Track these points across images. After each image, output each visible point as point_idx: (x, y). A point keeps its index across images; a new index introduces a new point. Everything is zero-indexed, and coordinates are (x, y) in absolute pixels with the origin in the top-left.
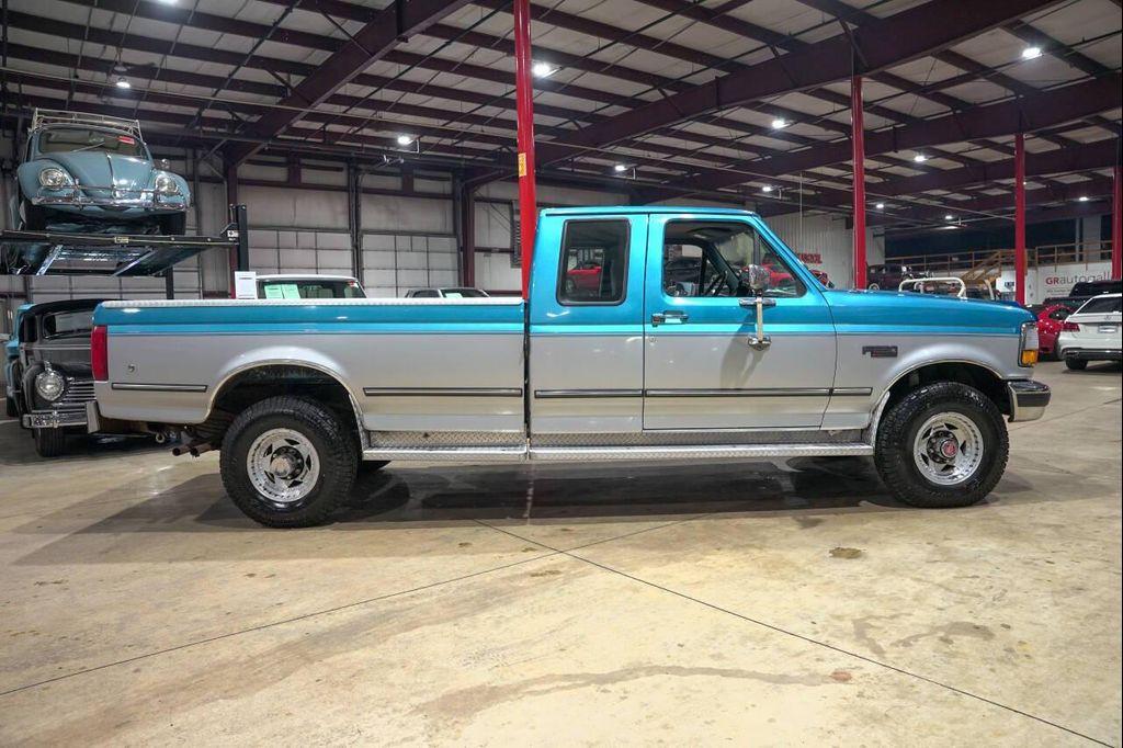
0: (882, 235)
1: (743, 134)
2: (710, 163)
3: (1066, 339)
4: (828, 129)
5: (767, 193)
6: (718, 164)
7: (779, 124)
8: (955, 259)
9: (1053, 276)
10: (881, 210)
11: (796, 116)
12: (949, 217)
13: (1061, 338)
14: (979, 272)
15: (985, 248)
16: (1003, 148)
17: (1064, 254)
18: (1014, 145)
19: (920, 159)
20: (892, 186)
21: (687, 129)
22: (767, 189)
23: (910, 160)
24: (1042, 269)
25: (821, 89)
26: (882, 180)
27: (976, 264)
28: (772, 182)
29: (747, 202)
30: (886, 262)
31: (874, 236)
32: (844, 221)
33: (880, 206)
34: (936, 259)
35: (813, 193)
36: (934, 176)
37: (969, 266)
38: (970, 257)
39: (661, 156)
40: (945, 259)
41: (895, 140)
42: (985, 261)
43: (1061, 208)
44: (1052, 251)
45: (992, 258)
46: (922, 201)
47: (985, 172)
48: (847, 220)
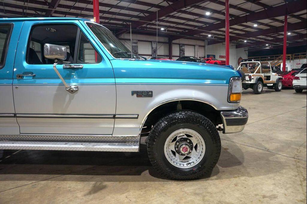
0: (247, 50)
1: (197, 17)
2: (190, 27)
3: (295, 82)
5: (209, 37)
6: (193, 28)
7: (208, 14)
8: (269, 58)
9: (299, 62)
10: (245, 42)
11: (212, 11)
12: (267, 45)
13: (293, 82)
14: (276, 61)
15: (278, 54)
16: (281, 21)
17: (302, 56)
18: (284, 20)
19: (255, 26)
20: (248, 34)
22: (210, 36)
23: (252, 26)
24: (295, 60)
26: (245, 33)
27: (275, 59)
28: (211, 34)
29: (205, 40)
30: (248, 58)
31: (245, 51)
32: (235, 46)
33: (245, 41)
34: (263, 58)
36: (260, 32)
37: (273, 60)
38: (273, 57)
39: (174, 25)
40: (266, 57)
41: (246, 19)
42: (278, 58)
43: (302, 42)
44: (299, 55)
45: (280, 57)
46: (258, 40)
47: (277, 30)
48: (236, 46)
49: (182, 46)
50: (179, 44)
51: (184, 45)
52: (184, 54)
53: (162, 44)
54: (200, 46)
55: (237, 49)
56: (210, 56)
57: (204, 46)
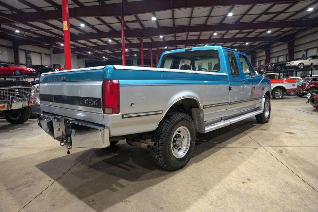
4: (93, 29)
7: (83, 25)
11: (87, 24)
12: (104, 57)
21: (49, 22)
25: (99, 17)
35: (74, 47)
48: (77, 56)
49: (28, 53)
50: (25, 51)
51: (30, 52)
52: (31, 62)
53: (6, 48)
54: (46, 54)
55: (78, 59)
56: (56, 66)
57: (49, 55)
